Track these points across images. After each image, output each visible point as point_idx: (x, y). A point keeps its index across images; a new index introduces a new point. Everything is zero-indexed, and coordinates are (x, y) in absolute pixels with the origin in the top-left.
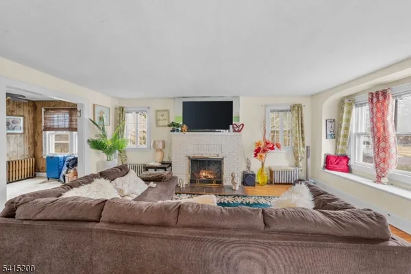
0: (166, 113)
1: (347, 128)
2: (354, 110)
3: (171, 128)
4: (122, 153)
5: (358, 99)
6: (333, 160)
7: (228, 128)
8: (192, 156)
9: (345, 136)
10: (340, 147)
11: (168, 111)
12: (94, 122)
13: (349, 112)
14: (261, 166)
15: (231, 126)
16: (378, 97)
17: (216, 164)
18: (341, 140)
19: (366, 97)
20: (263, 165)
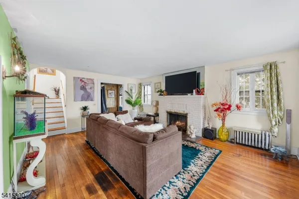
0: (159, 84)
3: (159, 93)
4: (141, 106)
8: (169, 111)
12: (127, 92)
14: (222, 125)
15: (194, 90)
17: (183, 117)
20: (223, 123)
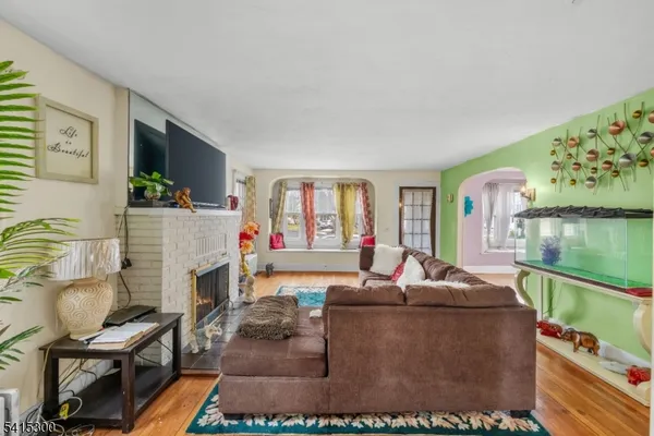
1: (283, 208)
2: (287, 192)
5: (291, 184)
6: (275, 238)
9: (282, 215)
10: (277, 226)
11: (93, 122)
13: (284, 194)
18: (278, 218)
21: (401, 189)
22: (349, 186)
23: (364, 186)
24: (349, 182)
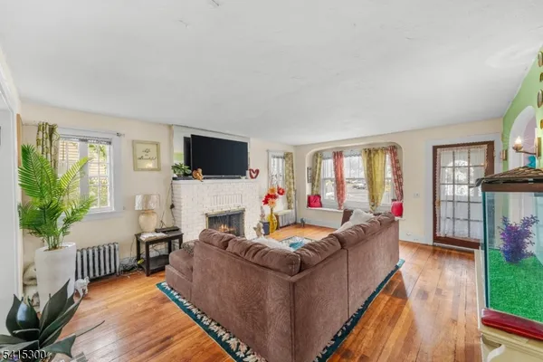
0: (153, 148)
1: (319, 175)
2: (323, 161)
5: (325, 154)
6: (312, 198)
7: (245, 175)
8: (210, 212)
9: (318, 180)
10: (315, 189)
11: (157, 144)
13: (320, 163)
15: (248, 172)
16: (338, 155)
18: (316, 183)
19: (331, 154)
20: (272, 210)
21: (435, 148)
22: (377, 151)
23: (394, 150)
24: (376, 147)
